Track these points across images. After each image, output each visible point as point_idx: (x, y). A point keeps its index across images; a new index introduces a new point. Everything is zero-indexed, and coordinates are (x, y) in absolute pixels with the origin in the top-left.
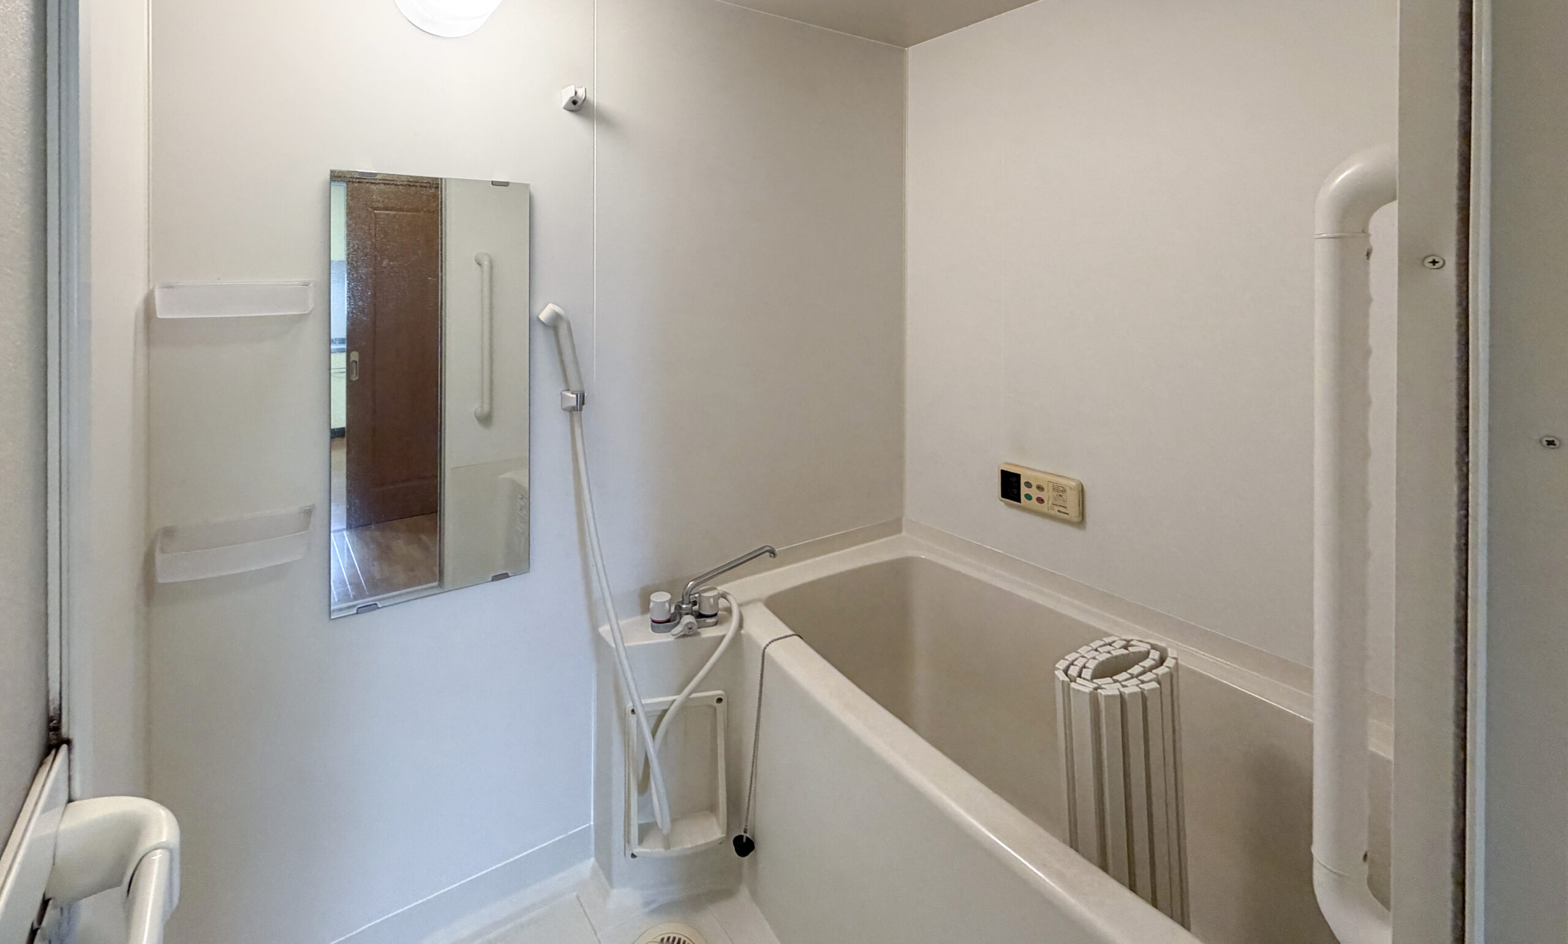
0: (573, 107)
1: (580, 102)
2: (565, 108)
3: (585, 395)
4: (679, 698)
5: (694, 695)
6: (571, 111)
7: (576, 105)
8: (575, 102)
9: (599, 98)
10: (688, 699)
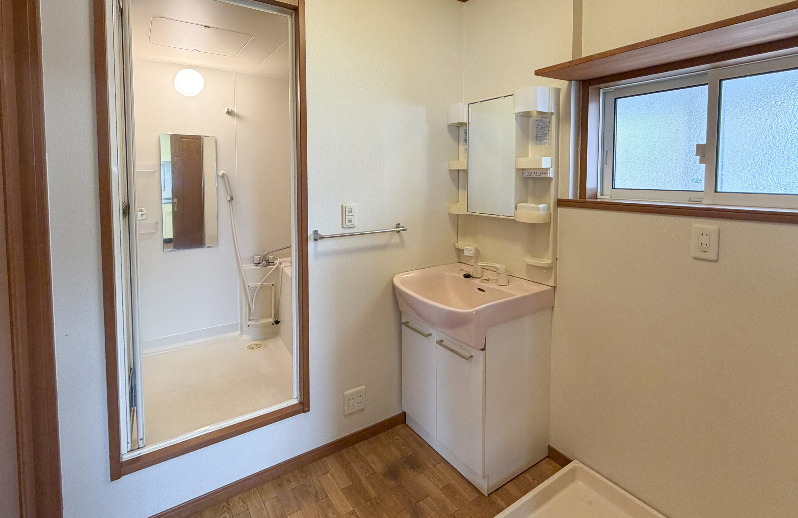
0: (228, 113)
1: (230, 112)
2: (226, 113)
3: (233, 197)
4: (260, 284)
5: (263, 283)
6: (228, 114)
7: (229, 113)
8: (228, 112)
9: (236, 110)
10: (262, 284)
